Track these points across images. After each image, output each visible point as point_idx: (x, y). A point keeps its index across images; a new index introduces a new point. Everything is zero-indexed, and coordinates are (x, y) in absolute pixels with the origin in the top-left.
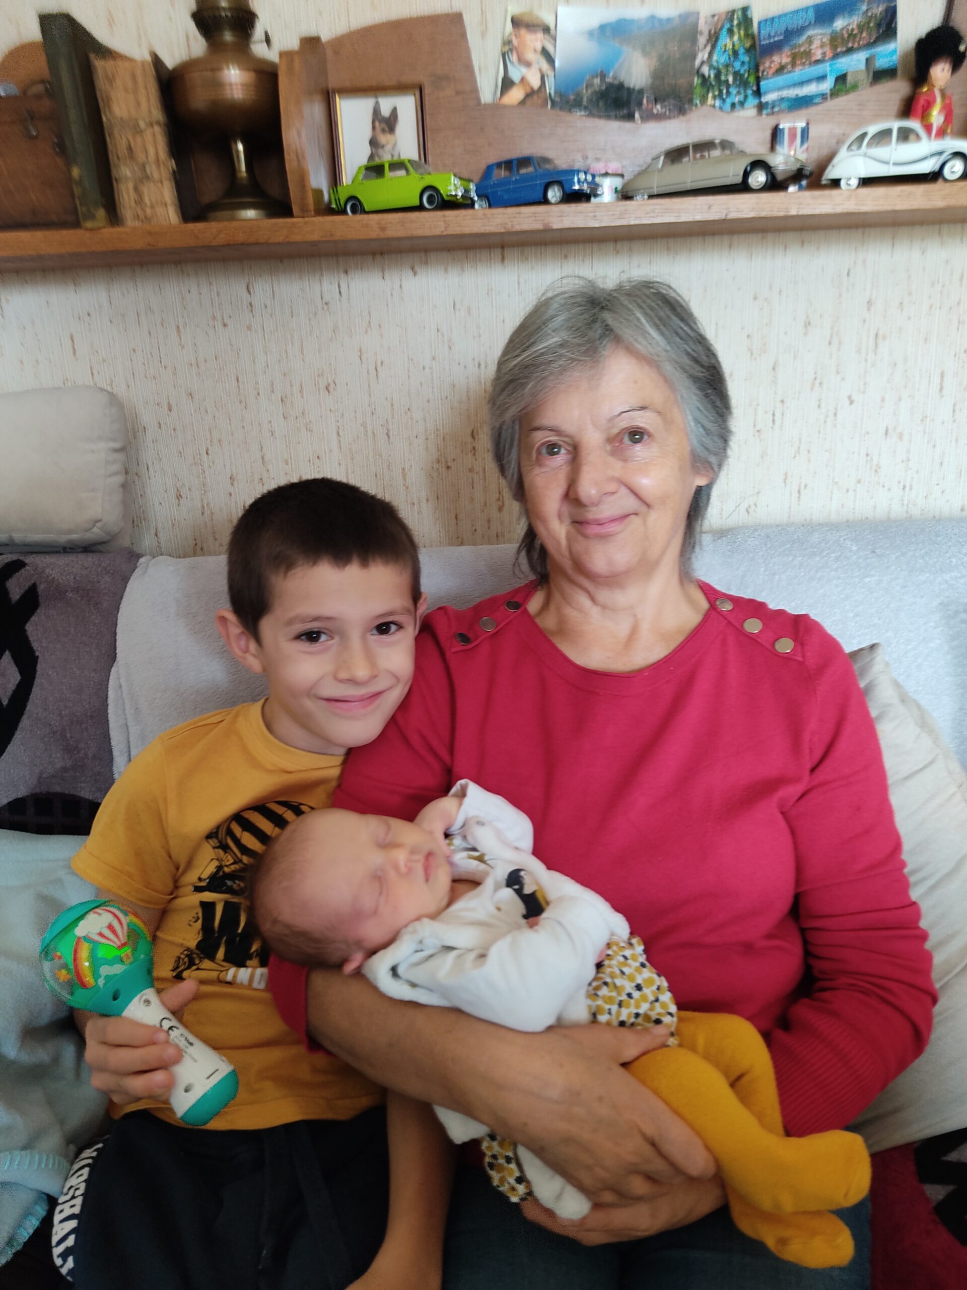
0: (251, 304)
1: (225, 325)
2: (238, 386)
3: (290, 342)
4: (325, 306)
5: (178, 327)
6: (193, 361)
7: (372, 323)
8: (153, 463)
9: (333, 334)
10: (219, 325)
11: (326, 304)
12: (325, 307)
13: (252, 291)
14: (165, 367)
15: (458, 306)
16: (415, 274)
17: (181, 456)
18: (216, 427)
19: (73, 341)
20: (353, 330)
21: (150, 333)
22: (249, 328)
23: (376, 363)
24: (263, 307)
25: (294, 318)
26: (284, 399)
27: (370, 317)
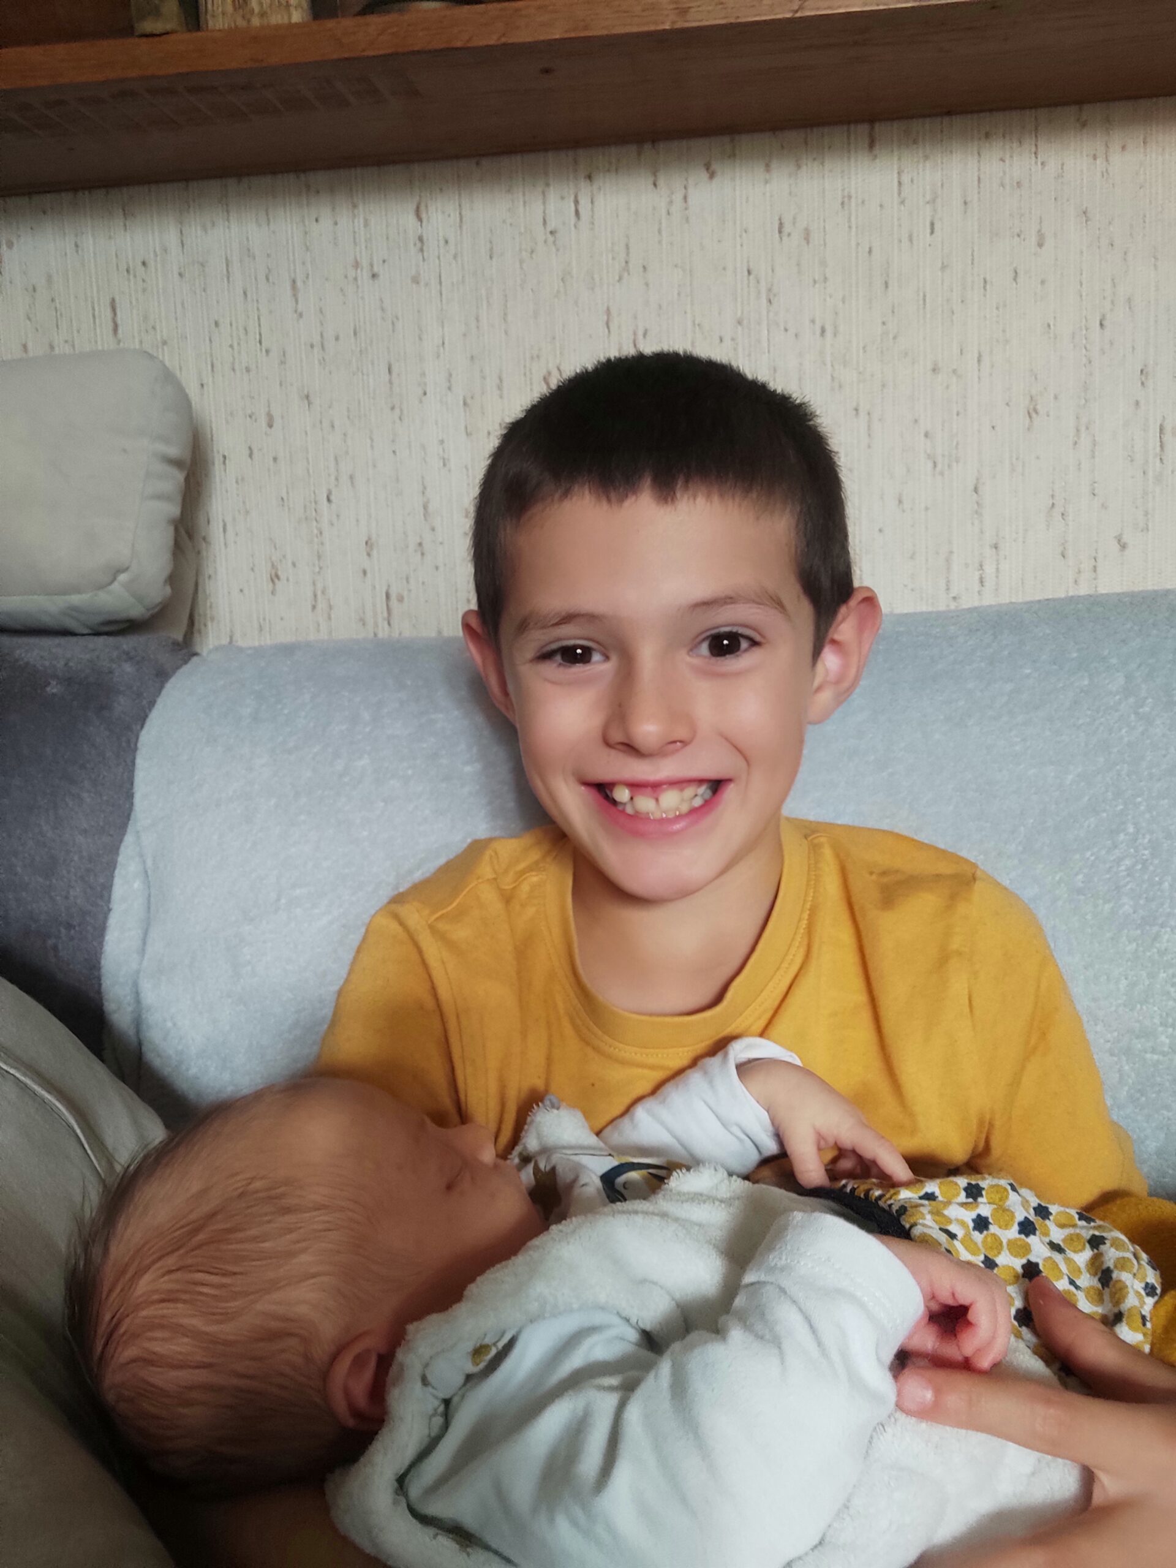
0: (421, 239)
1: (374, 276)
2: (391, 382)
3: (485, 303)
4: (549, 235)
5: (294, 282)
6: (316, 339)
7: (631, 265)
8: (234, 519)
9: (562, 284)
10: (365, 274)
11: (551, 233)
12: (551, 239)
13: (424, 216)
14: (267, 351)
15: (787, 228)
16: (712, 175)
17: (283, 505)
18: (347, 453)
19: (113, 309)
20: (596, 277)
21: (245, 293)
22: (416, 280)
23: (635, 334)
24: (442, 242)
25: (494, 259)
26: (469, 401)
27: (628, 254)
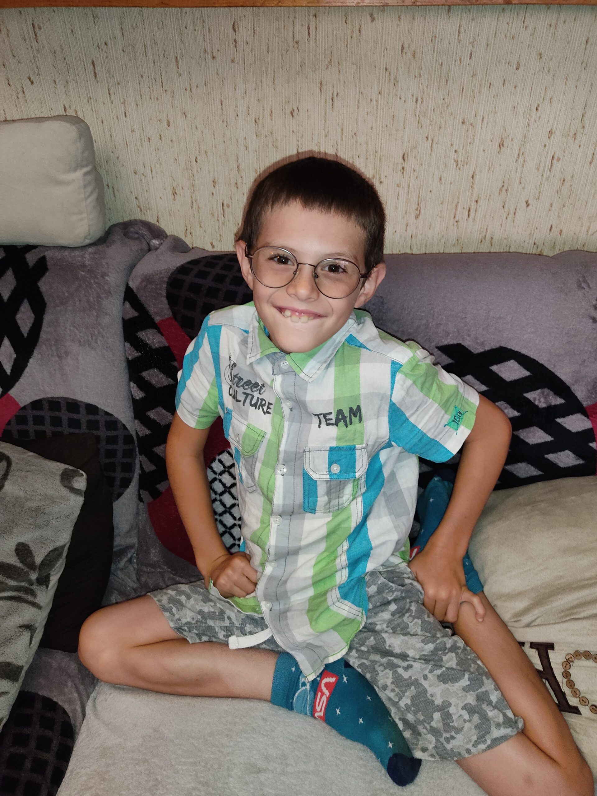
0: (235, 41)
1: (214, 58)
2: (222, 109)
3: (265, 74)
4: (295, 44)
5: (177, 58)
6: (188, 87)
7: (332, 61)
9: (300, 68)
10: (209, 57)
11: (296, 42)
13: (237, 29)
14: (166, 91)
15: (405, 50)
16: (373, 20)
17: (176, 162)
18: (203, 140)
19: (94, 66)
20: (317, 66)
21: (154, 62)
22: (233, 61)
23: (333, 95)
24: (245, 43)
25: (269, 53)
26: (257, 120)
27: (331, 56)
